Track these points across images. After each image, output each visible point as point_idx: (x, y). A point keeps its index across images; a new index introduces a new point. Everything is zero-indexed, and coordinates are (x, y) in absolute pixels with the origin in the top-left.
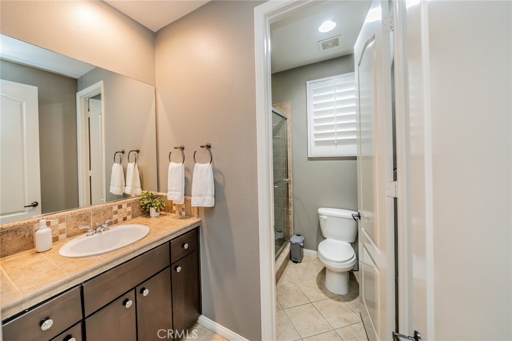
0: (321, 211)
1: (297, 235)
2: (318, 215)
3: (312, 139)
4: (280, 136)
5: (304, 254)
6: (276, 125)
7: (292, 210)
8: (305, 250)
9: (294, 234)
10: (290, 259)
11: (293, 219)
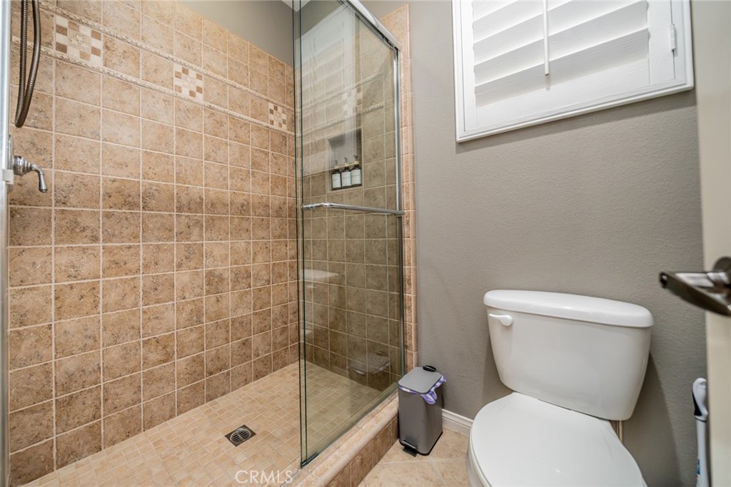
0: (492, 297)
1: (425, 368)
2: (484, 311)
3: (466, 82)
4: (383, 103)
5: (445, 426)
6: (372, 76)
7: (412, 296)
8: (447, 414)
9: (418, 365)
10: (398, 436)
11: (416, 321)
